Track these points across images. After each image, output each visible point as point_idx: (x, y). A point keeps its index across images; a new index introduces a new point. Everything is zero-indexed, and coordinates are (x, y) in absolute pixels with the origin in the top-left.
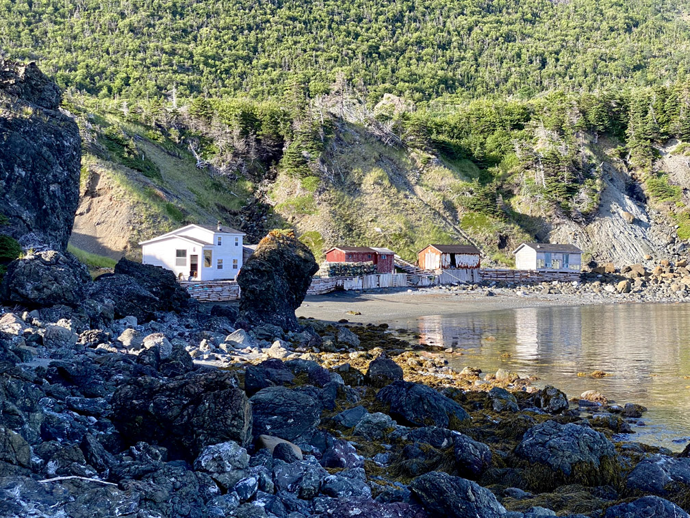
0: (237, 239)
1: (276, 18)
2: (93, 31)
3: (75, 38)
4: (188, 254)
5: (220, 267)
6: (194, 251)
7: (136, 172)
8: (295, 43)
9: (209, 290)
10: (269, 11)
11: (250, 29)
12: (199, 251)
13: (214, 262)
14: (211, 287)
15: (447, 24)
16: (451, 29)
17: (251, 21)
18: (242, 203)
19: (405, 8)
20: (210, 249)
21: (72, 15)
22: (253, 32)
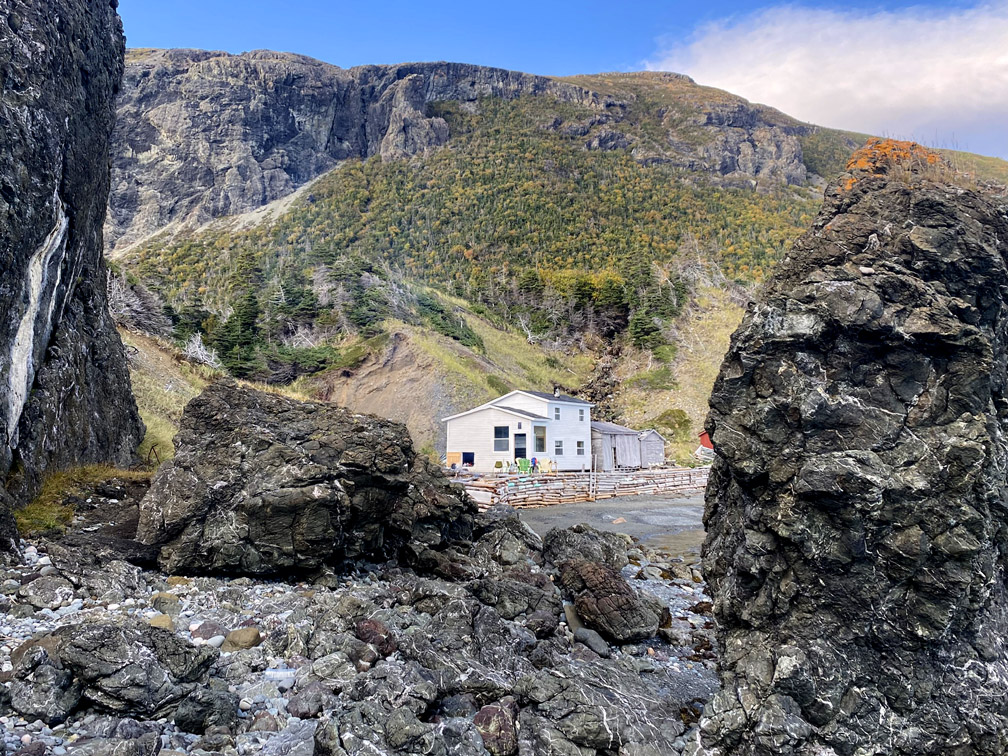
0: (582, 412)
1: (602, 240)
2: (443, 261)
3: (427, 267)
4: (512, 432)
5: (559, 452)
6: (520, 427)
7: (451, 340)
8: (619, 260)
9: (543, 487)
10: (594, 235)
11: (578, 251)
12: (528, 429)
13: (550, 445)
14: (545, 481)
15: (760, 238)
16: (764, 241)
17: (578, 245)
18: (581, 381)
19: (719, 226)
20: (543, 425)
21: (425, 249)
22: (580, 253)
